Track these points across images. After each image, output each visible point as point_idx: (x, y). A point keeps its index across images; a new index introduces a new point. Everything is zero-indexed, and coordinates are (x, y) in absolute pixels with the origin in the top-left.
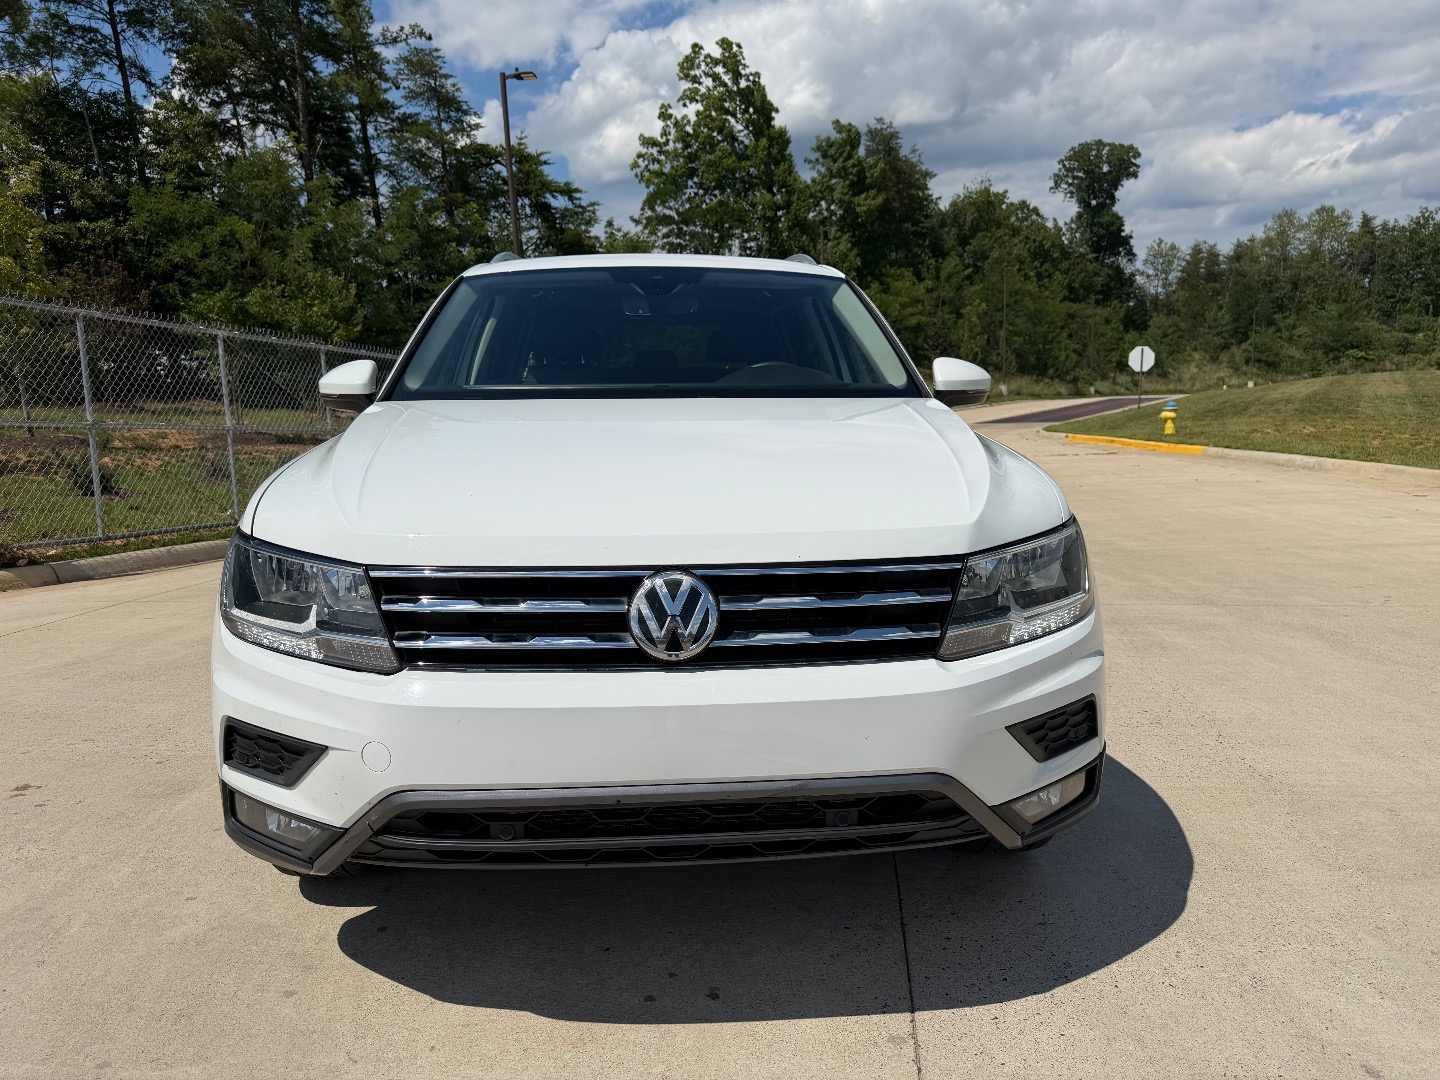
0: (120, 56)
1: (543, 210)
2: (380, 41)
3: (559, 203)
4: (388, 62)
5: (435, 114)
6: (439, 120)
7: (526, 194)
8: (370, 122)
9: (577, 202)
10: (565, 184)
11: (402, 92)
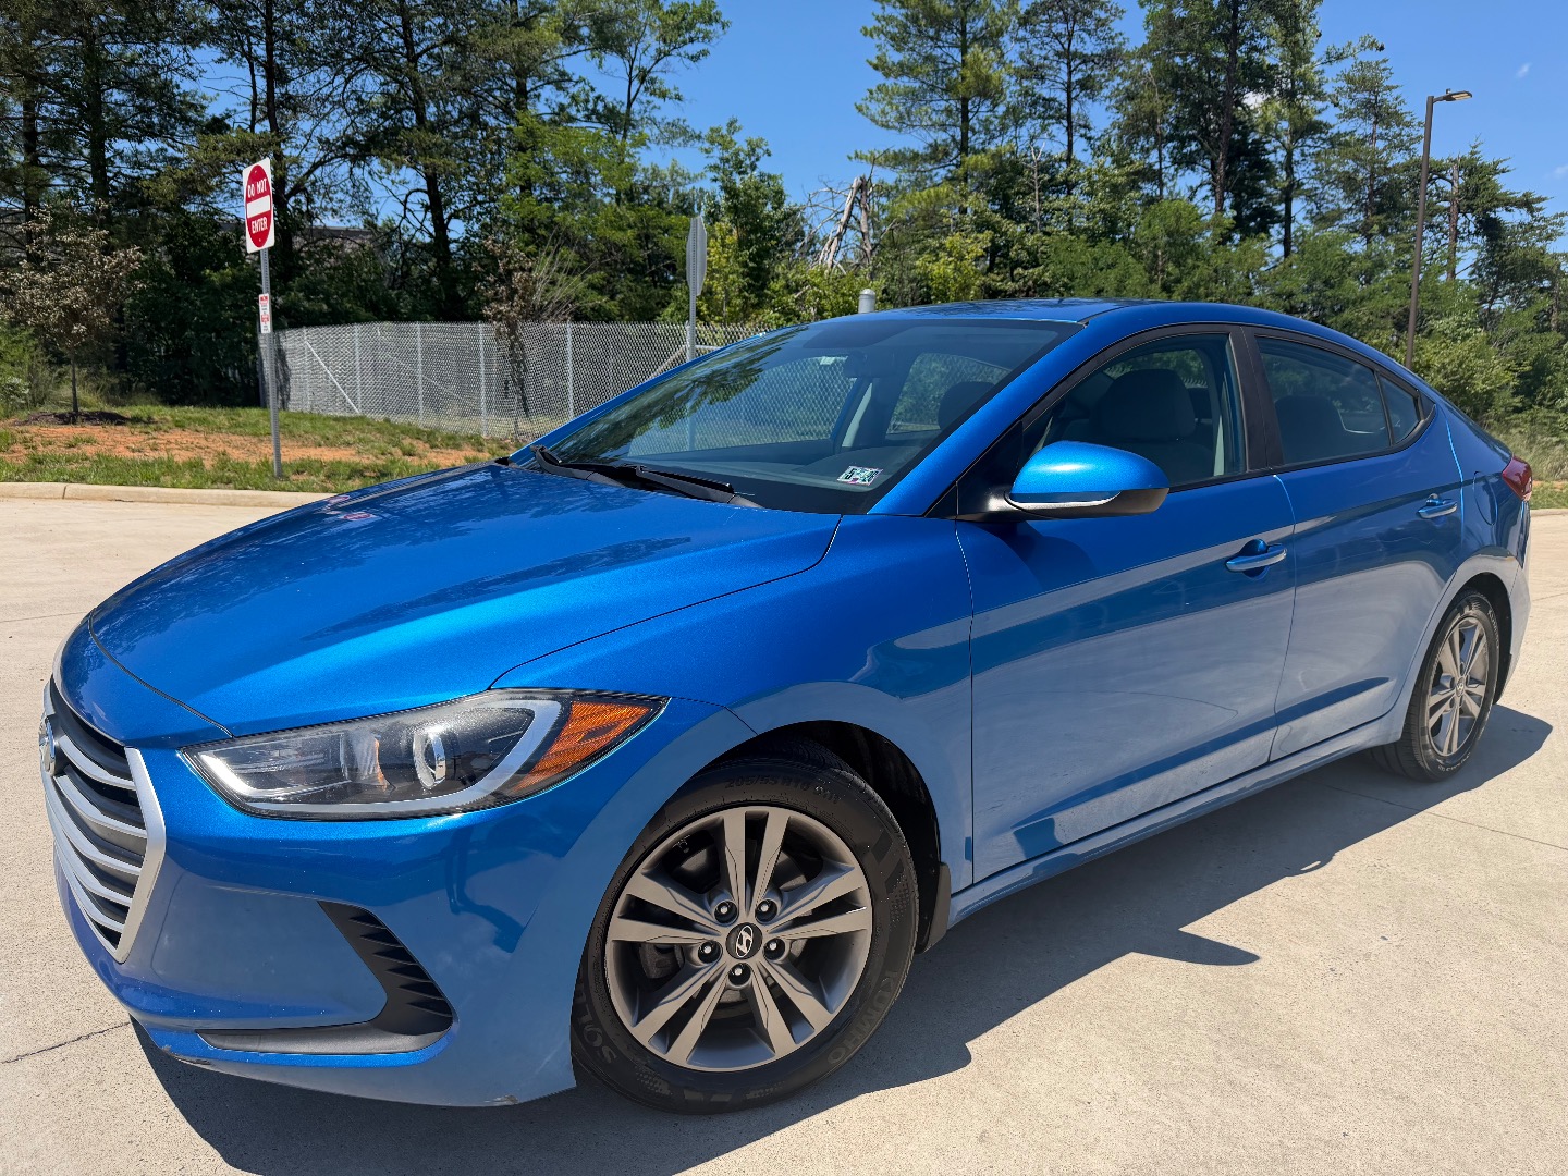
0: (1069, 117)
1: (1490, 228)
2: (1323, 61)
3: (1511, 218)
4: (1327, 81)
5: (1369, 130)
6: (1373, 137)
7: (1471, 209)
8: (1297, 147)
9: (1540, 214)
10: (1524, 195)
11: (1338, 111)
